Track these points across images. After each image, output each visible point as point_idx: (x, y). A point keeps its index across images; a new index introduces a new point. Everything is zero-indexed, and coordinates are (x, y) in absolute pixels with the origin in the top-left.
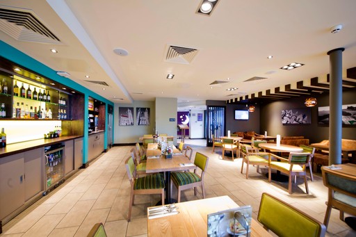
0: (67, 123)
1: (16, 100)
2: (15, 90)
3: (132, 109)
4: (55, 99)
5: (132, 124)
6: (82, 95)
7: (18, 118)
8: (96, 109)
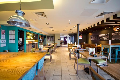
0: (35, 40)
1: (28, 36)
2: (28, 35)
3: (50, 37)
4: (33, 36)
5: (50, 40)
6: (38, 35)
7: (28, 39)
8: (42, 37)
